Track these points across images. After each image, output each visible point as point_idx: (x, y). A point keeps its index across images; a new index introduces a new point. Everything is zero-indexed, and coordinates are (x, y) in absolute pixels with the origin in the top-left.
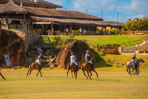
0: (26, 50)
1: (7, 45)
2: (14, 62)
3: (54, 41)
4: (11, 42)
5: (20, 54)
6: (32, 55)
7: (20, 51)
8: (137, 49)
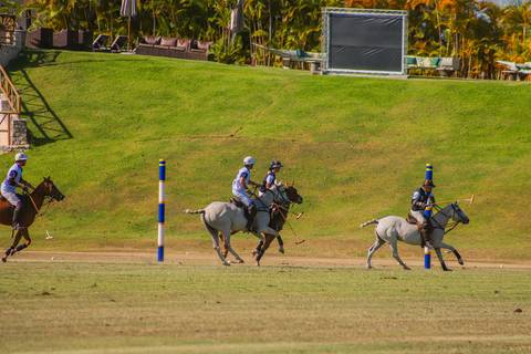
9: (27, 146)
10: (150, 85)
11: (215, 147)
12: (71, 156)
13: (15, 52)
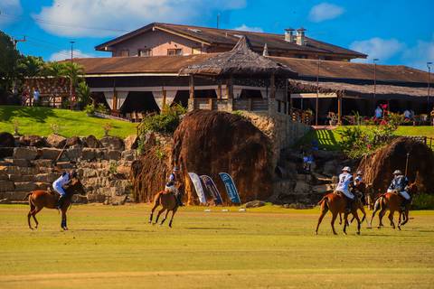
0: (275, 161)
1: (230, 150)
2: (246, 191)
3: (345, 139)
4: (238, 143)
5: (260, 171)
6: (291, 174)
7: (261, 163)
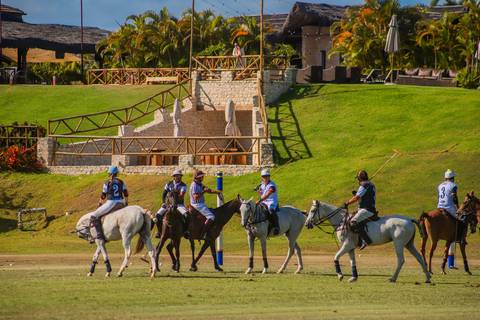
8: (117, 146)
9: (272, 165)
10: (390, 110)
11: (429, 162)
12: (305, 173)
13: (286, 87)
